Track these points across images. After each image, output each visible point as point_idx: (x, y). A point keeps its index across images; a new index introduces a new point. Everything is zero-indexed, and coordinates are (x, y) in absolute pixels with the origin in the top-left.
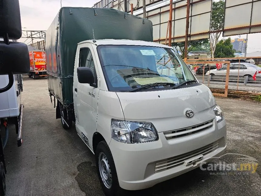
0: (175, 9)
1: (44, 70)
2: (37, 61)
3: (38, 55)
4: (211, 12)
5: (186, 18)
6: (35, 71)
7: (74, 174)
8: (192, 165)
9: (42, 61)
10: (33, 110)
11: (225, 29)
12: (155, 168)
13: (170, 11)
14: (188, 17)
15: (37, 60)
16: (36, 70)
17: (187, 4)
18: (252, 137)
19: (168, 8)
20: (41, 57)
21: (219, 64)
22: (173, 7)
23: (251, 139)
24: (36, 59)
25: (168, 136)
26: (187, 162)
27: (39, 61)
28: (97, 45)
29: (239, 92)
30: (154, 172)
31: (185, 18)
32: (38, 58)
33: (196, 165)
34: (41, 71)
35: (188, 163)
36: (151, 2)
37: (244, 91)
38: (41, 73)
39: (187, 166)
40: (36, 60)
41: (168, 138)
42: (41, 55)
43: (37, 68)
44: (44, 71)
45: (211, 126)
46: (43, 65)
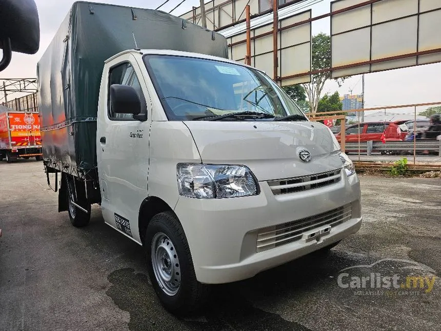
0: (254, 39)
1: (27, 145)
2: (15, 130)
3: (17, 118)
4: (310, 42)
5: (273, 51)
6: (11, 148)
7: (104, 288)
8: (315, 241)
9: (24, 130)
11: (333, 67)
12: (257, 243)
13: (248, 41)
14: (275, 51)
15: (15, 127)
16: (13, 145)
17: (272, 29)
18: (395, 217)
19: (244, 37)
20: (23, 123)
21: (328, 121)
22: (252, 36)
24: (13, 126)
25: (275, 188)
26: (306, 235)
27: (19, 130)
28: (142, 54)
29: (363, 164)
30: (256, 251)
31: (271, 52)
32: (18, 124)
33: (321, 241)
34: (22, 147)
35: (309, 236)
36: (216, 29)
37: (369, 162)
38: (21, 151)
39: (308, 241)
40: (13, 128)
41: (276, 192)
42: (22, 119)
43: (14, 142)
44: (28, 147)
45: (338, 180)
46: (27, 137)
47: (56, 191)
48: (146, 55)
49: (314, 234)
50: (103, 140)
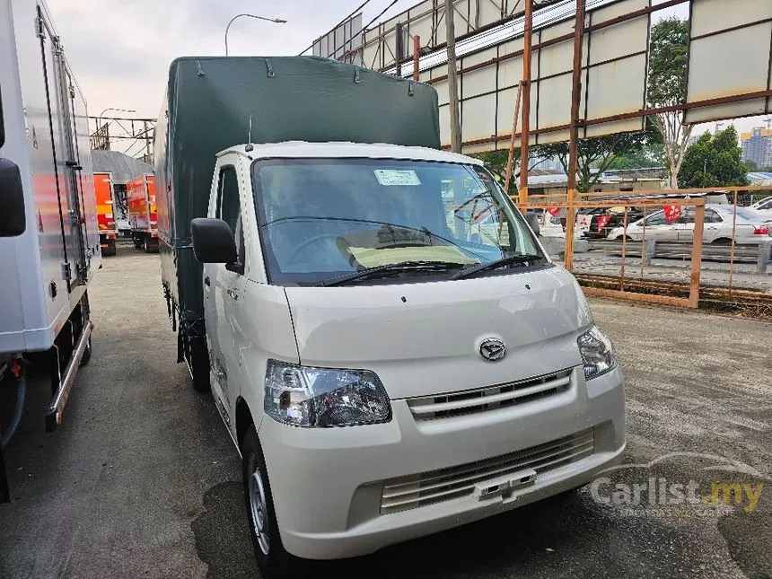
0: (540, 47)
4: (646, 52)
5: (571, 71)
6: (150, 231)
7: (191, 514)
8: (499, 499)
10: (126, 337)
11: (689, 101)
12: (382, 501)
13: (526, 52)
14: (577, 71)
16: (153, 227)
17: (574, 30)
19: (520, 45)
21: (673, 207)
22: (535, 41)
23: (737, 434)
25: (419, 409)
26: (481, 487)
28: (252, 159)
29: (737, 294)
30: (380, 512)
31: (569, 72)
33: (513, 499)
35: (483, 491)
36: (471, 30)
37: (751, 290)
39: (483, 498)
40: (154, 200)
41: (419, 417)
43: (155, 223)
45: (566, 387)
47: (174, 330)
48: (260, 159)
49: (496, 488)
50: (208, 283)
